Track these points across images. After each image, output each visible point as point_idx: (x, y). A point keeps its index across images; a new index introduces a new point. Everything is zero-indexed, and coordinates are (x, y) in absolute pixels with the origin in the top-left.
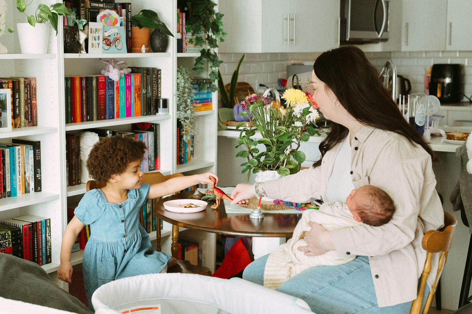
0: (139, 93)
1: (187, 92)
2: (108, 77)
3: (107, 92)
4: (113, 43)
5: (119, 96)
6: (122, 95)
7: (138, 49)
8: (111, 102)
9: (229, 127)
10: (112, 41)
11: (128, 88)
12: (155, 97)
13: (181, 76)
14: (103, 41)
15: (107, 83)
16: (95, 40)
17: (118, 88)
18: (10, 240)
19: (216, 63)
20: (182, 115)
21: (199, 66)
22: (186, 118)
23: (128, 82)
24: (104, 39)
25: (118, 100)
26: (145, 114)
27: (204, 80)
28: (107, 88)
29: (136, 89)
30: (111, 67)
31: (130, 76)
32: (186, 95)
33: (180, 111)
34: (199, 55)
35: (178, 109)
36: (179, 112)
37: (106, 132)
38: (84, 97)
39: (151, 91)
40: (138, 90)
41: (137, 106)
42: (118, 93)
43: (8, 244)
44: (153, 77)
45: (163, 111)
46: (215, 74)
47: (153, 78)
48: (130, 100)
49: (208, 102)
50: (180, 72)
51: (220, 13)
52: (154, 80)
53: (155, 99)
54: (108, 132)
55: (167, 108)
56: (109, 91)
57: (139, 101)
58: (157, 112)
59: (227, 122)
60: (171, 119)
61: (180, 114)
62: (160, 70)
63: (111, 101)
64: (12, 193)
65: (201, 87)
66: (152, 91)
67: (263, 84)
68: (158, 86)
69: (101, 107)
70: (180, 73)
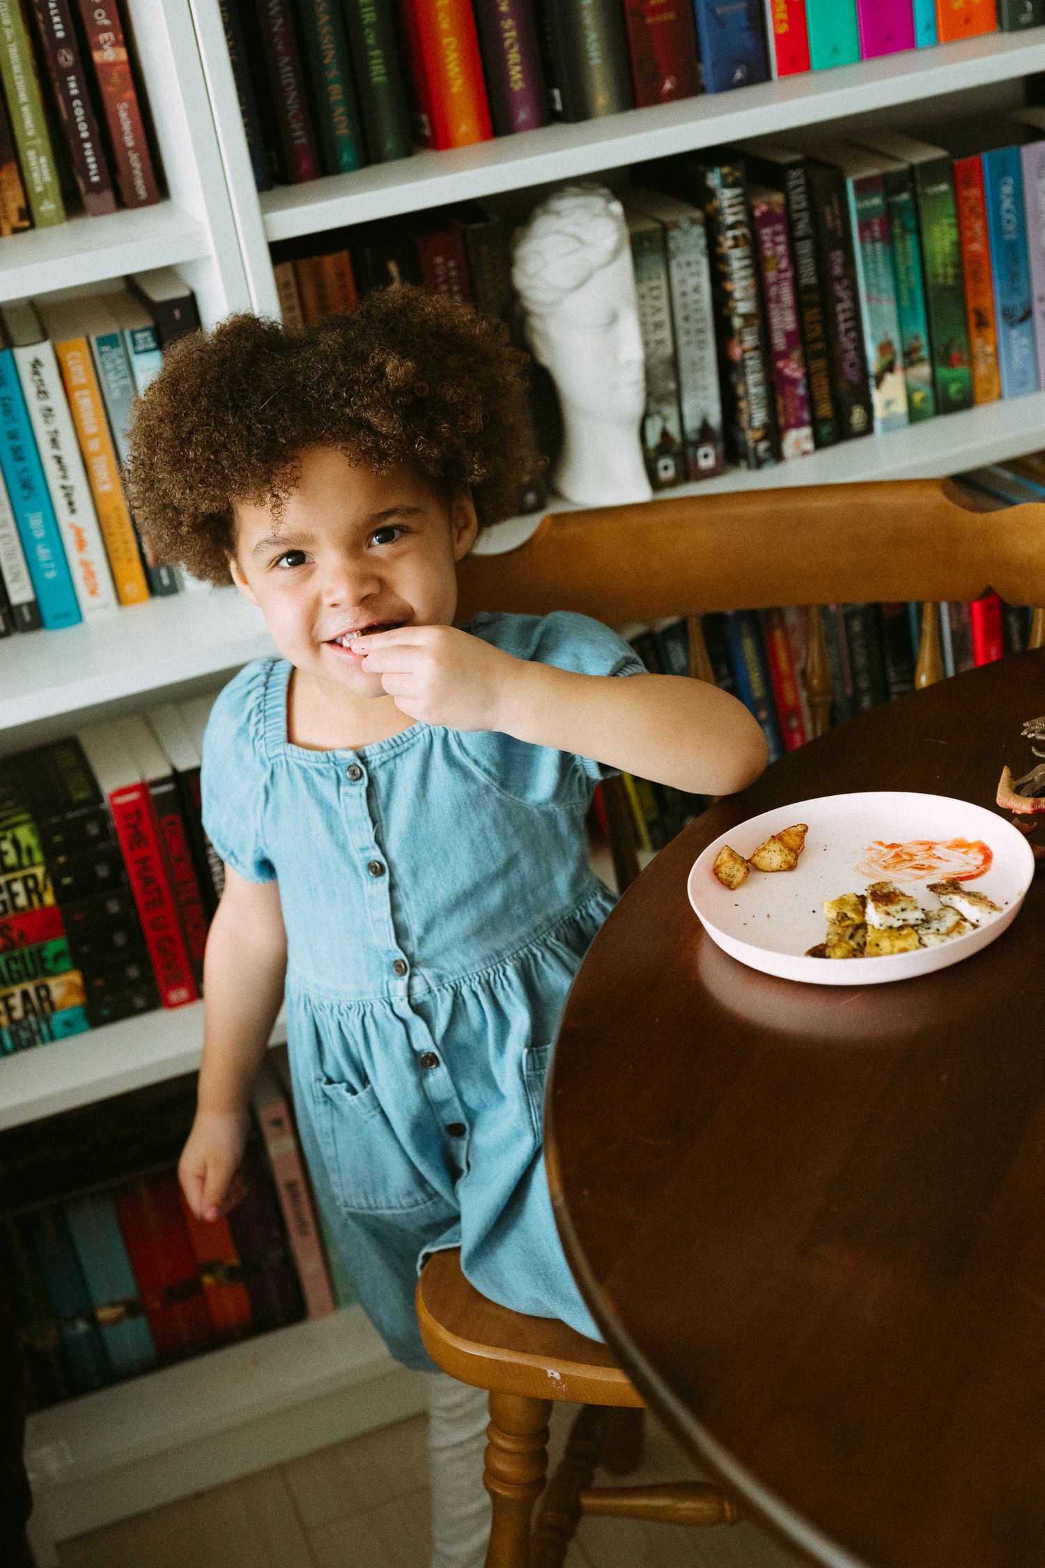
18: (39, 871)
26: (1025, 18)
37: (705, 178)
43: (28, 892)
54: (714, 179)
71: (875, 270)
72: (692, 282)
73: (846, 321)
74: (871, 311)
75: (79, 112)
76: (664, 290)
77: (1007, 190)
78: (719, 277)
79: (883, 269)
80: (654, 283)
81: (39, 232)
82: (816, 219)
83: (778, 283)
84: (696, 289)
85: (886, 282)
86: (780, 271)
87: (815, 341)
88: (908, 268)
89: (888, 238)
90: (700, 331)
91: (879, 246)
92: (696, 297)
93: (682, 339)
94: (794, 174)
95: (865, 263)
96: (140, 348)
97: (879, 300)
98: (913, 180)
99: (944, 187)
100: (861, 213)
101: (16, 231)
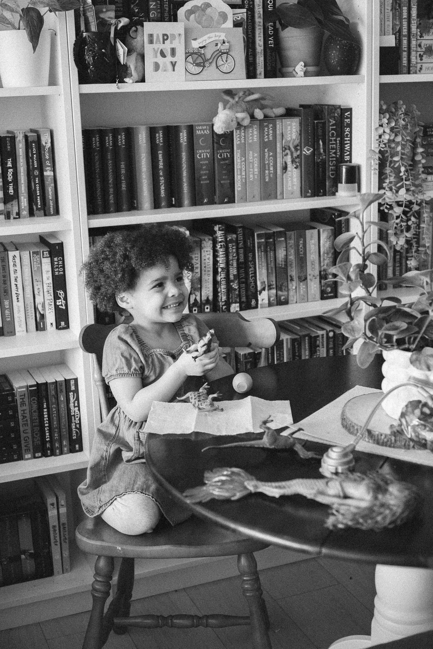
0: (295, 155)
3: (215, 153)
4: (210, 61)
6: (251, 158)
7: (291, 69)
8: (224, 172)
10: (208, 56)
11: (268, 145)
14: (186, 58)
16: (163, 56)
17: (242, 146)
23: (266, 133)
24: (189, 54)
25: (242, 169)
26: (309, 195)
28: (215, 145)
29: (284, 149)
31: (272, 122)
37: (214, 227)
38: (160, 163)
39: (324, 151)
40: (294, 148)
41: (292, 180)
42: (243, 156)
44: (331, 124)
45: (347, 189)
47: (329, 126)
48: (272, 168)
52: (334, 129)
53: (333, 166)
54: (216, 228)
55: (356, 184)
56: (221, 151)
57: (295, 170)
58: (337, 190)
62: (349, 110)
63: (225, 170)
64: (6, 330)
68: (342, 141)
69: (202, 182)
71: (261, 260)
72: (208, 257)
73: (252, 274)
74: (260, 272)
75: (38, 188)
76: (199, 258)
77: (301, 242)
78: (215, 256)
79: (263, 260)
80: (197, 256)
81: (21, 220)
82: (245, 242)
83: (232, 260)
84: (208, 259)
85: (264, 264)
86: (233, 257)
87: (242, 278)
88: (271, 261)
89: (266, 252)
90: (209, 271)
91: (263, 253)
92: (208, 261)
93: (203, 273)
94: (240, 230)
95: (258, 258)
96: (44, 256)
97: (262, 268)
98: (274, 236)
99: (283, 239)
100: (258, 243)
101: (14, 218)
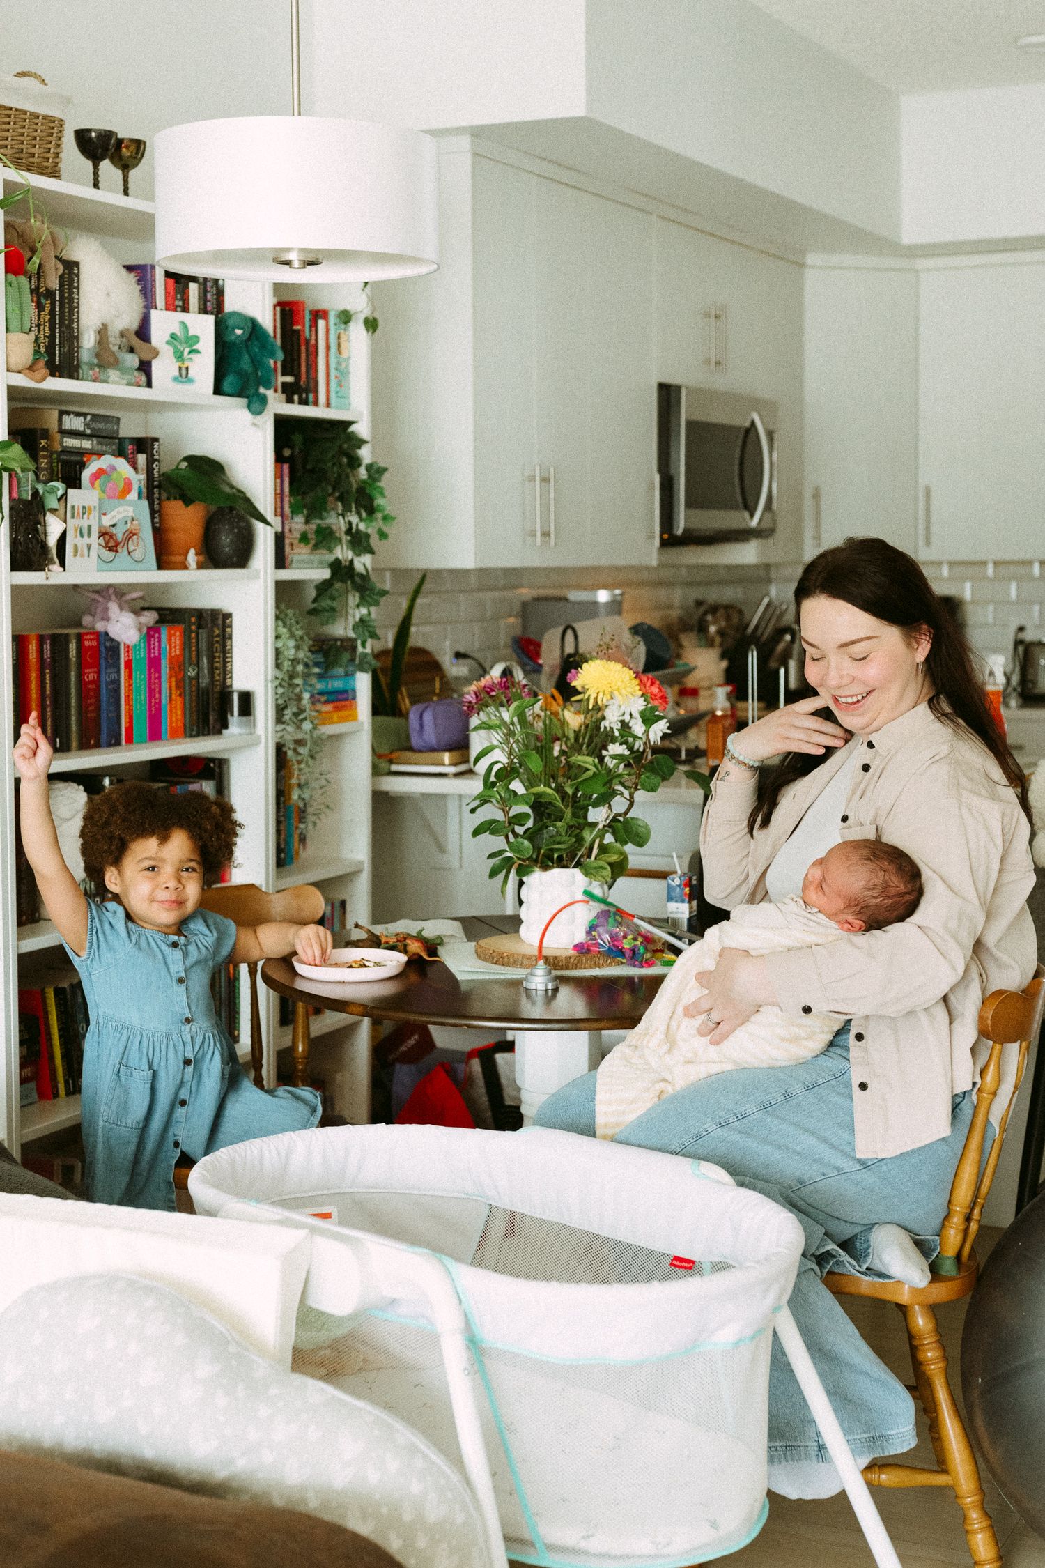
0: (179, 677)
1: (300, 673)
2: (107, 634)
3: (103, 672)
4: (122, 544)
5: (131, 685)
6: (138, 681)
7: (178, 559)
8: (111, 701)
9: (394, 768)
10: (119, 538)
11: (154, 663)
12: (218, 687)
13: (285, 630)
14: (99, 537)
15: (103, 649)
16: (82, 535)
17: (129, 664)
19: (370, 596)
20: (291, 733)
21: (326, 603)
22: (300, 742)
23: (152, 646)
24: (103, 534)
25: (129, 696)
26: (194, 733)
27: (336, 640)
28: (102, 661)
29: (171, 668)
30: (113, 607)
31: (158, 631)
32: (298, 681)
33: (283, 723)
34: (326, 574)
35: (279, 720)
36: (280, 727)
37: (103, 780)
38: (48, 687)
39: (208, 672)
40: (178, 667)
41: (176, 712)
42: (130, 676)
44: (215, 634)
45: (240, 725)
46: (370, 626)
47: (213, 637)
48: (157, 696)
49: (347, 700)
50: (282, 620)
51: (376, 462)
52: (217, 642)
53: (217, 692)
55: (252, 718)
56: (108, 671)
57: (178, 698)
58: (225, 726)
59: (392, 752)
60: (262, 745)
61: (284, 732)
62: (229, 616)
65: (331, 658)
66: (212, 670)
67: (462, 650)
68: (225, 658)
69: (88, 716)
70: (280, 623)
